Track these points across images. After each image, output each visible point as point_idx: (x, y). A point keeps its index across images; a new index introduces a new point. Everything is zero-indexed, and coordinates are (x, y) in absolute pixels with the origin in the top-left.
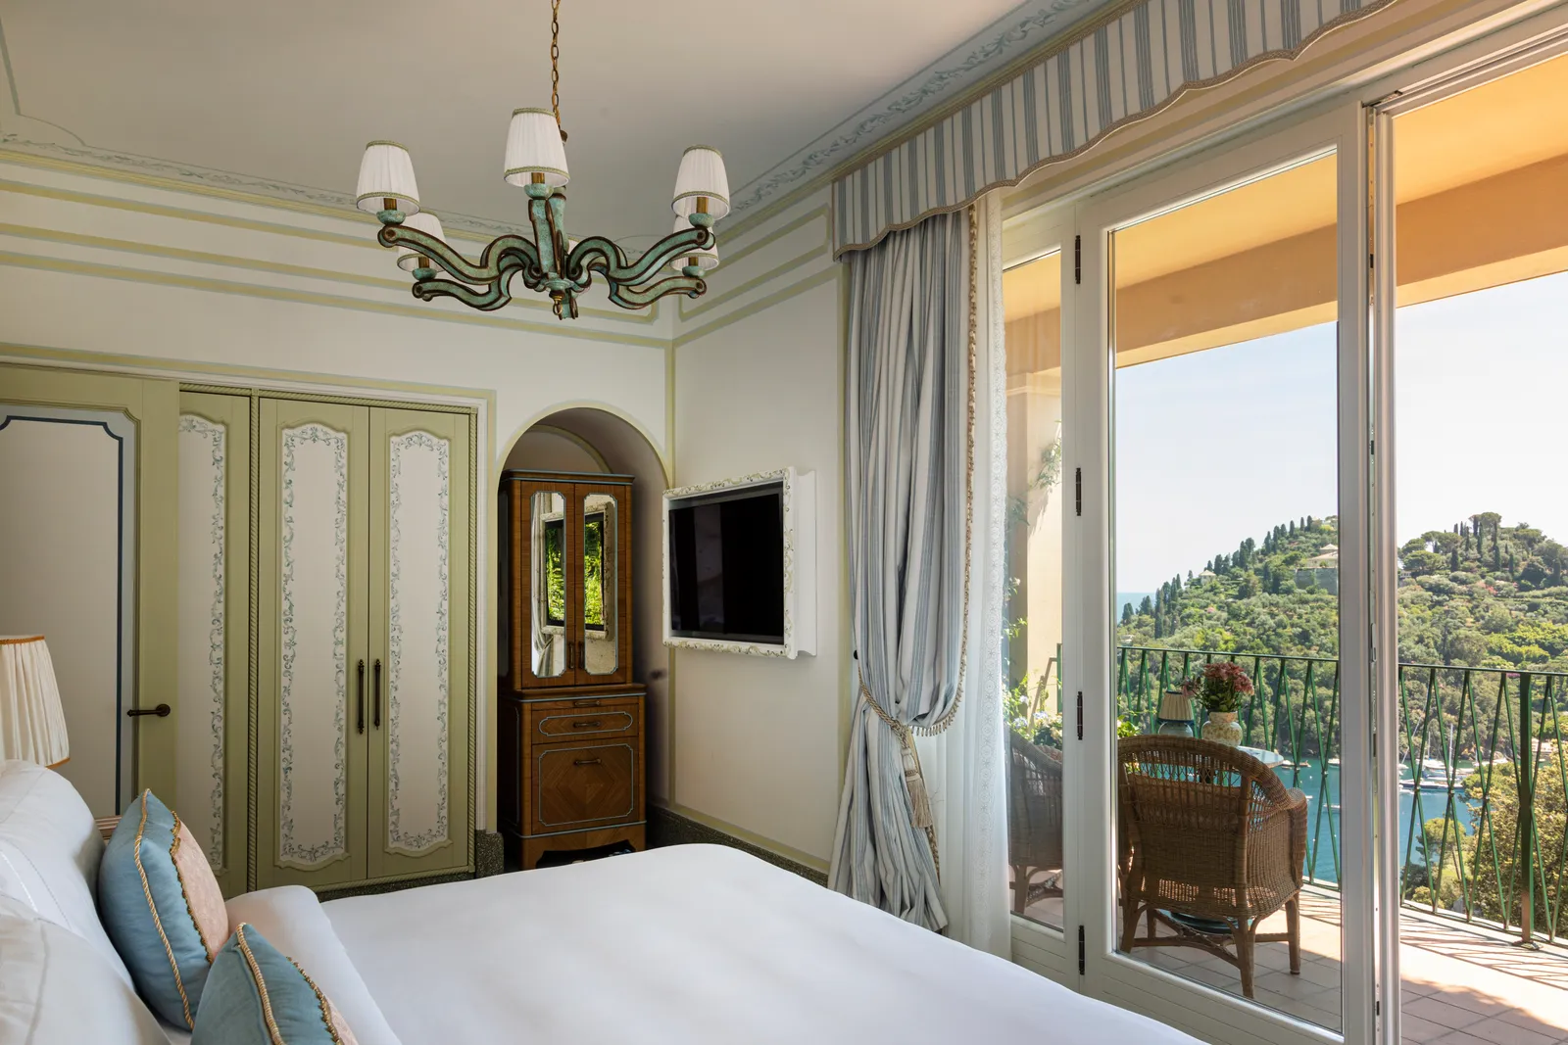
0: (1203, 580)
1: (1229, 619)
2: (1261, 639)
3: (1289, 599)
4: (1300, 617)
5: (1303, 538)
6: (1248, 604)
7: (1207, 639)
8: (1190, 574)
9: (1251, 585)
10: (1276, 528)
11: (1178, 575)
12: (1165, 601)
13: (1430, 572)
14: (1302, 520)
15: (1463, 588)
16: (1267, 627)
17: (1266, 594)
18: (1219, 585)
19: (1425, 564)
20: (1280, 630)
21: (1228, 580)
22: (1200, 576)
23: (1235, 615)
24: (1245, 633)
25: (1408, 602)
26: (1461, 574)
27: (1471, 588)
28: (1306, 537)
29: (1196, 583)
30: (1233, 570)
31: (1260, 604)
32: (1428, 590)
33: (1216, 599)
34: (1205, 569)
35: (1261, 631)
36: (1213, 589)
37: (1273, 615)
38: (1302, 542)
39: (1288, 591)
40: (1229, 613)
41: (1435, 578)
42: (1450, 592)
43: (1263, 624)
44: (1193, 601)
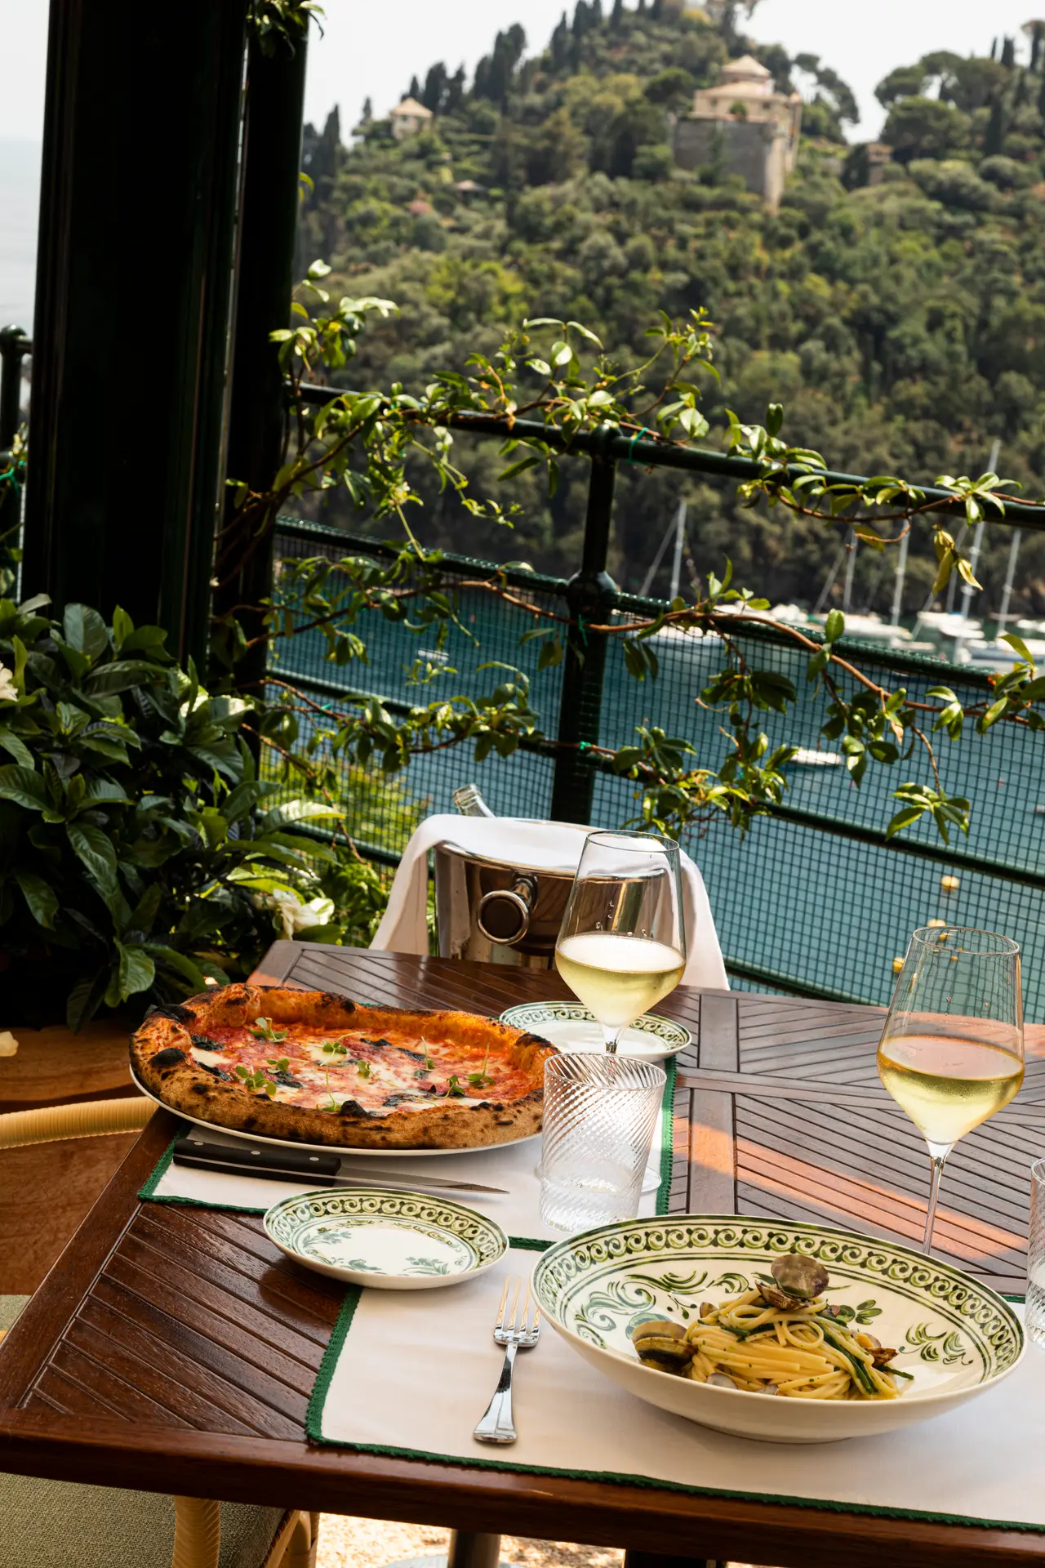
0: (399, 126)
1: (511, 239)
2: (590, 296)
3: (658, 195)
4: (682, 243)
5: (640, 38)
6: (558, 202)
7: (462, 289)
8: (367, 109)
9: (561, 148)
11: (336, 109)
13: (938, 155)
15: (1007, 199)
16: (606, 264)
17: (601, 178)
18: (438, 143)
19: (928, 130)
20: (636, 275)
21: (459, 131)
22: (393, 114)
23: (527, 228)
24: (552, 277)
25: (891, 222)
26: (1004, 163)
27: (1024, 198)
28: (649, 35)
29: (378, 133)
30: (474, 106)
31: (586, 202)
32: (933, 196)
33: (431, 178)
34: (404, 98)
35: (593, 276)
36: (424, 153)
37: (621, 238)
38: (638, 48)
39: (655, 174)
40: (511, 221)
41: (954, 168)
42: (975, 205)
43: (601, 253)
44: (373, 182)
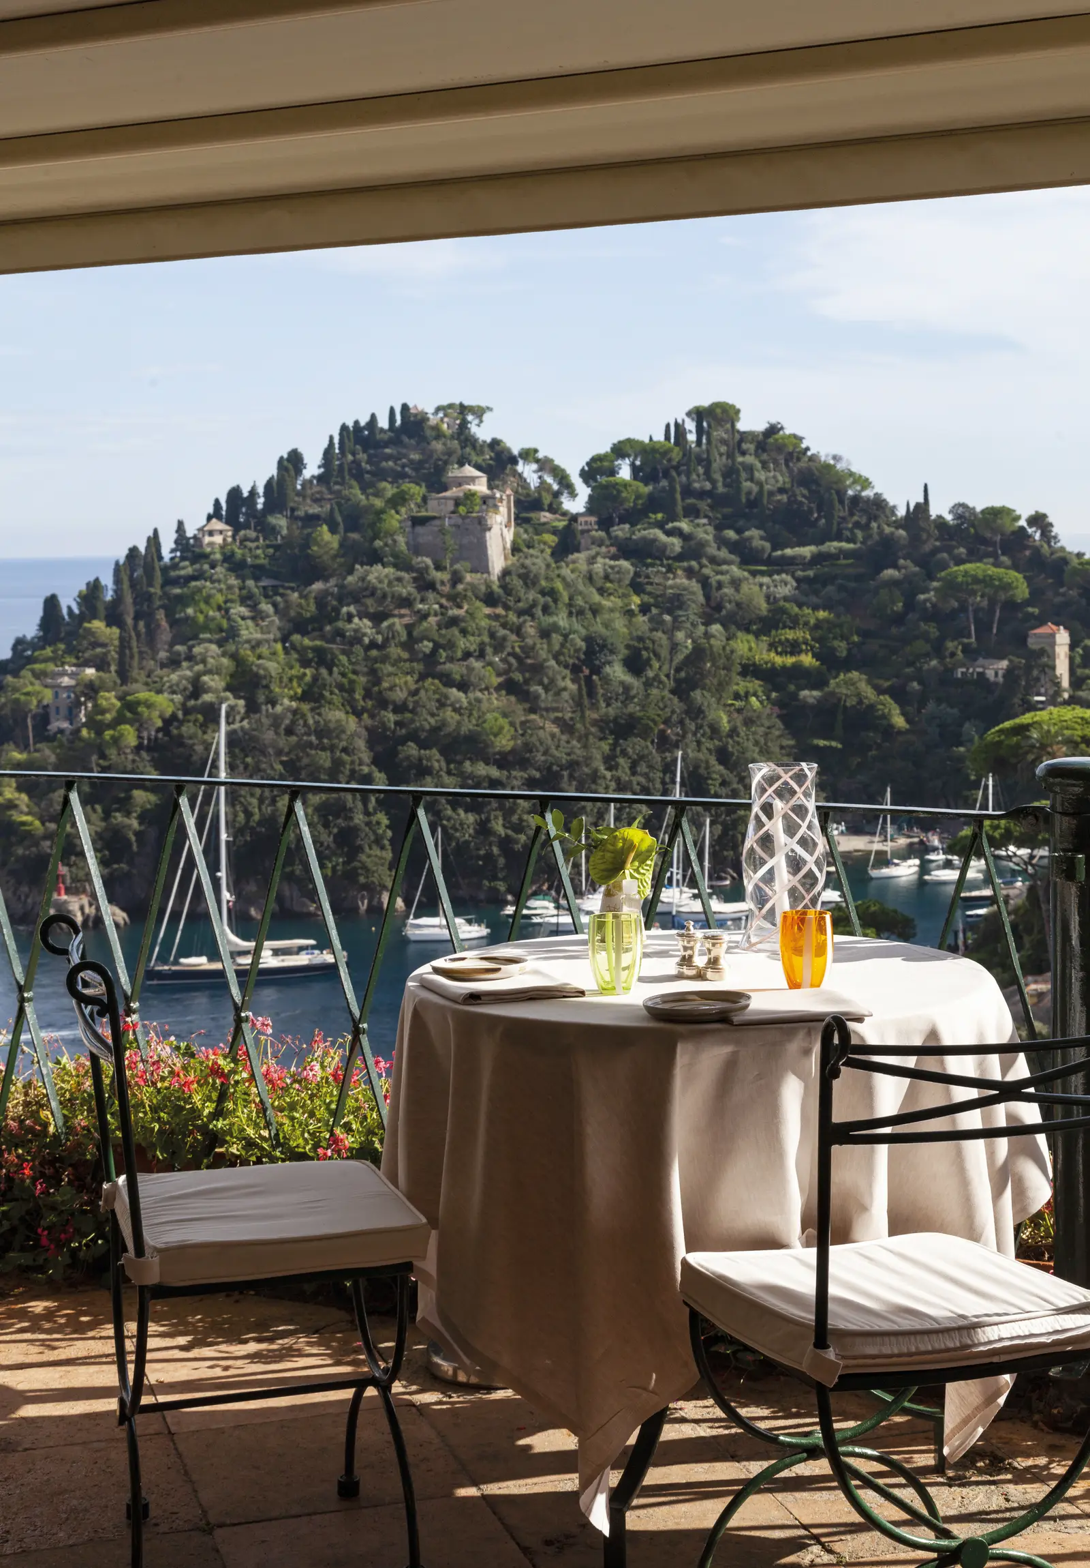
0: (207, 540)
8: (180, 529)
10: (344, 428)
12: (133, 585)
13: (631, 521)
14: (392, 411)
16: (367, 641)
19: (620, 503)
21: (253, 540)
22: (201, 530)
29: (193, 545)
30: (267, 518)
34: (209, 518)
44: (190, 586)
